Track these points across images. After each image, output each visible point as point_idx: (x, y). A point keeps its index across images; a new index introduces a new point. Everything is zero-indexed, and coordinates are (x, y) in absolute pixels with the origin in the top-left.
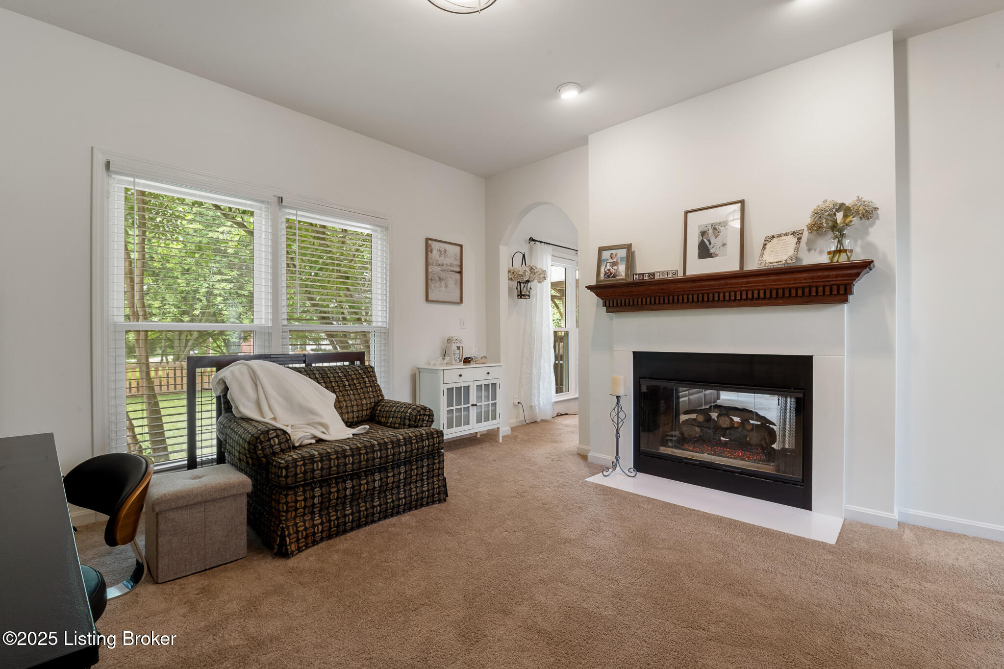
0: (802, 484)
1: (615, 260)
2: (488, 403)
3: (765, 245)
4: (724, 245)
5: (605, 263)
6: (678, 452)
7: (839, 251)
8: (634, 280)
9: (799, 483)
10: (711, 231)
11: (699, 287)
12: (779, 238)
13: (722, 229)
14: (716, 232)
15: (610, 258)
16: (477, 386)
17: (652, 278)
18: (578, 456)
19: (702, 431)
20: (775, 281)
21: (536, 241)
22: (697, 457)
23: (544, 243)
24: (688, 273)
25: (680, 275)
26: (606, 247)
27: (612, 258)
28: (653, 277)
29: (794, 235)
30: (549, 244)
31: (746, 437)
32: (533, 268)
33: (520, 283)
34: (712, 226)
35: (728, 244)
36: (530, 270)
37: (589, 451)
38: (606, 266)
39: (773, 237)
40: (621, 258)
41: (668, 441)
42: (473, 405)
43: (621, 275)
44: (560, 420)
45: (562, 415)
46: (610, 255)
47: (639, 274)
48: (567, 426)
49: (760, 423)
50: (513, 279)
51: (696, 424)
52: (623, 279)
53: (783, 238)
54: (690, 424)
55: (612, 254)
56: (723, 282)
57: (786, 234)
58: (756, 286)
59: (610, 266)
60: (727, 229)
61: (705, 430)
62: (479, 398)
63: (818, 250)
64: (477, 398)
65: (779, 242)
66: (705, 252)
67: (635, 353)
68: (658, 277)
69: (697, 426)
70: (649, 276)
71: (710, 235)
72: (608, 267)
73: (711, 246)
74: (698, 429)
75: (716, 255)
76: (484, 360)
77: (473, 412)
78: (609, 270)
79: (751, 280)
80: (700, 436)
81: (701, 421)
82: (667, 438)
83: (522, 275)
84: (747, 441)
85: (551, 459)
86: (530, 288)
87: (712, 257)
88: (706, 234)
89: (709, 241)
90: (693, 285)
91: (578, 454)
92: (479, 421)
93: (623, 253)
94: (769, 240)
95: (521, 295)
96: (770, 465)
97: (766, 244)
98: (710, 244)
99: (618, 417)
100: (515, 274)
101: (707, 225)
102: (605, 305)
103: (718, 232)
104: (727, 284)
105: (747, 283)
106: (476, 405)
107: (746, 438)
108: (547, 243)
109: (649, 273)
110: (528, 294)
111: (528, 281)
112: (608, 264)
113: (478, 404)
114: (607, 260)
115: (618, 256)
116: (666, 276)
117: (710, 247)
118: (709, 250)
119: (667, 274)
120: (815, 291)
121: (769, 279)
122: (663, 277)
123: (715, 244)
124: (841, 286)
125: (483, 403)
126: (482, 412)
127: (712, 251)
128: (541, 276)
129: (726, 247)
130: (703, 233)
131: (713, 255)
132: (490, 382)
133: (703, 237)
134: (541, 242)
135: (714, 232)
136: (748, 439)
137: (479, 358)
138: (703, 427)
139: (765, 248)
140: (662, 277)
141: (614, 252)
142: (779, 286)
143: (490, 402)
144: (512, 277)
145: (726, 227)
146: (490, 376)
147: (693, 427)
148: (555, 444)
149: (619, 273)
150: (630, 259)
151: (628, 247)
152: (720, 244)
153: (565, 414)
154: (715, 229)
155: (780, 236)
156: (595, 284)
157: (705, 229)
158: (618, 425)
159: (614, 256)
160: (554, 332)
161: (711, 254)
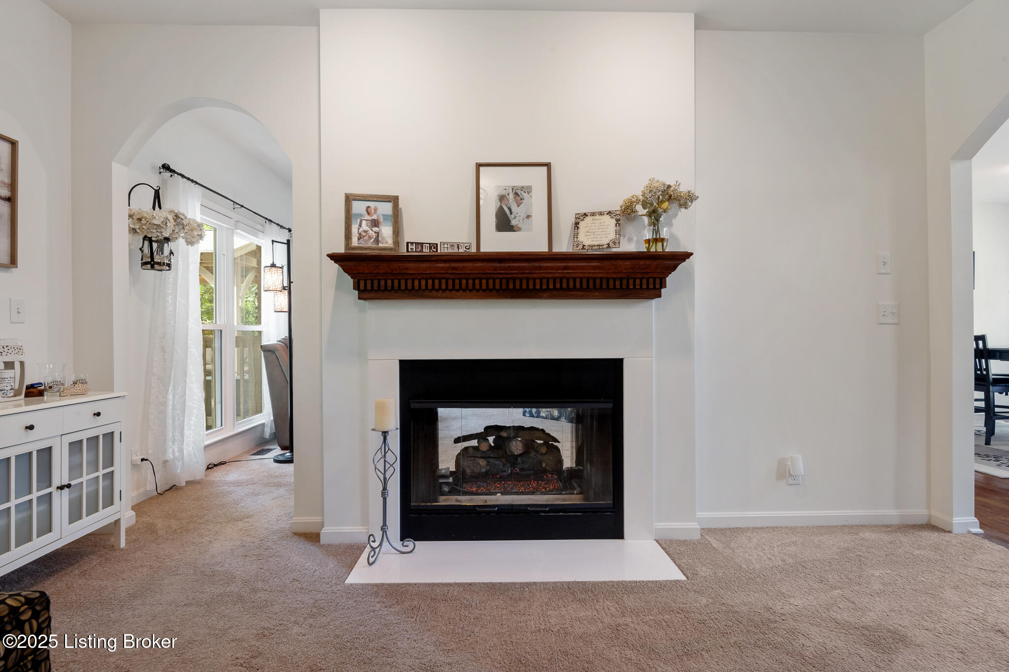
0: (613, 510)
1: (375, 217)
2: (96, 475)
3: (577, 224)
4: (528, 217)
5: (359, 220)
6: (465, 500)
7: (656, 240)
8: (408, 251)
9: (610, 510)
10: (511, 196)
11: (506, 269)
12: (593, 217)
13: (525, 195)
14: (518, 198)
15: (366, 212)
16: (70, 444)
17: (433, 251)
18: (296, 537)
19: (488, 463)
20: (595, 268)
21: (173, 171)
22: (491, 501)
23: (188, 179)
24: (483, 249)
25: (473, 250)
26: (359, 196)
27: (368, 214)
28: (435, 250)
29: (610, 215)
30: (196, 183)
31: (541, 462)
32: (180, 216)
33: (151, 241)
34: (513, 189)
35: (533, 217)
36: (175, 221)
37: (322, 525)
38: (360, 226)
39: (585, 215)
40: (384, 215)
41: (443, 485)
42: (61, 488)
43: (387, 243)
44: (218, 475)
45: (215, 465)
46: (365, 208)
47: (415, 243)
48: (238, 484)
49: (542, 442)
50: (138, 231)
51: (480, 456)
52: (391, 249)
53: (597, 217)
54: (472, 457)
55: (368, 207)
56: (537, 264)
57: (601, 214)
58: (573, 273)
59: (367, 226)
60: (531, 196)
61: (492, 461)
62: (75, 469)
63: (627, 237)
64: (71, 468)
65: (595, 222)
66: (504, 223)
67: (403, 363)
68: (446, 251)
69: (481, 457)
70: (430, 248)
71: (511, 201)
72: (365, 226)
73: (513, 216)
74: (483, 462)
75: (519, 229)
76: (79, 387)
77: (61, 503)
78: (365, 232)
79: (570, 264)
80: (486, 472)
81: (485, 450)
82: (441, 481)
83: (158, 226)
84: (542, 467)
85: (254, 558)
86: (171, 253)
87: (514, 231)
88: (505, 198)
89: (510, 209)
90: (497, 265)
91: (296, 534)
92: (75, 515)
93: (386, 208)
94: (582, 218)
95: (151, 263)
96: (573, 494)
97: (579, 223)
98: (511, 213)
99: (385, 461)
100: (144, 221)
101: (507, 188)
102: (357, 287)
103: (521, 199)
104: (540, 268)
105: (565, 268)
106: (69, 486)
107: (541, 464)
108: (192, 181)
109: (430, 244)
110: (166, 261)
111: (167, 240)
112: (364, 223)
113: (73, 483)
114: (361, 215)
115: (378, 212)
116: (456, 250)
117: (511, 217)
118: (510, 221)
119: (458, 248)
120: (632, 283)
121: (589, 266)
122: (453, 251)
123: (517, 216)
124: (657, 279)
125: (85, 478)
126: (81, 497)
127: (513, 223)
128: (196, 233)
129: (532, 221)
130: (502, 198)
131: (515, 228)
132: (100, 432)
133: (501, 203)
134: (183, 176)
135: (515, 198)
136: (544, 465)
137: (68, 382)
138: (490, 457)
139: (578, 228)
140: (450, 250)
141: (372, 204)
142: (597, 275)
143: (101, 472)
144: (137, 227)
145: (530, 194)
146: (100, 420)
147: (477, 459)
148: (241, 524)
149: (383, 238)
150: (396, 218)
151: (394, 200)
152: (523, 216)
153: (221, 464)
154: (516, 194)
155: (593, 214)
156: (344, 252)
157: (504, 192)
158: (384, 474)
159: (373, 211)
160: (202, 330)
161: (513, 226)
